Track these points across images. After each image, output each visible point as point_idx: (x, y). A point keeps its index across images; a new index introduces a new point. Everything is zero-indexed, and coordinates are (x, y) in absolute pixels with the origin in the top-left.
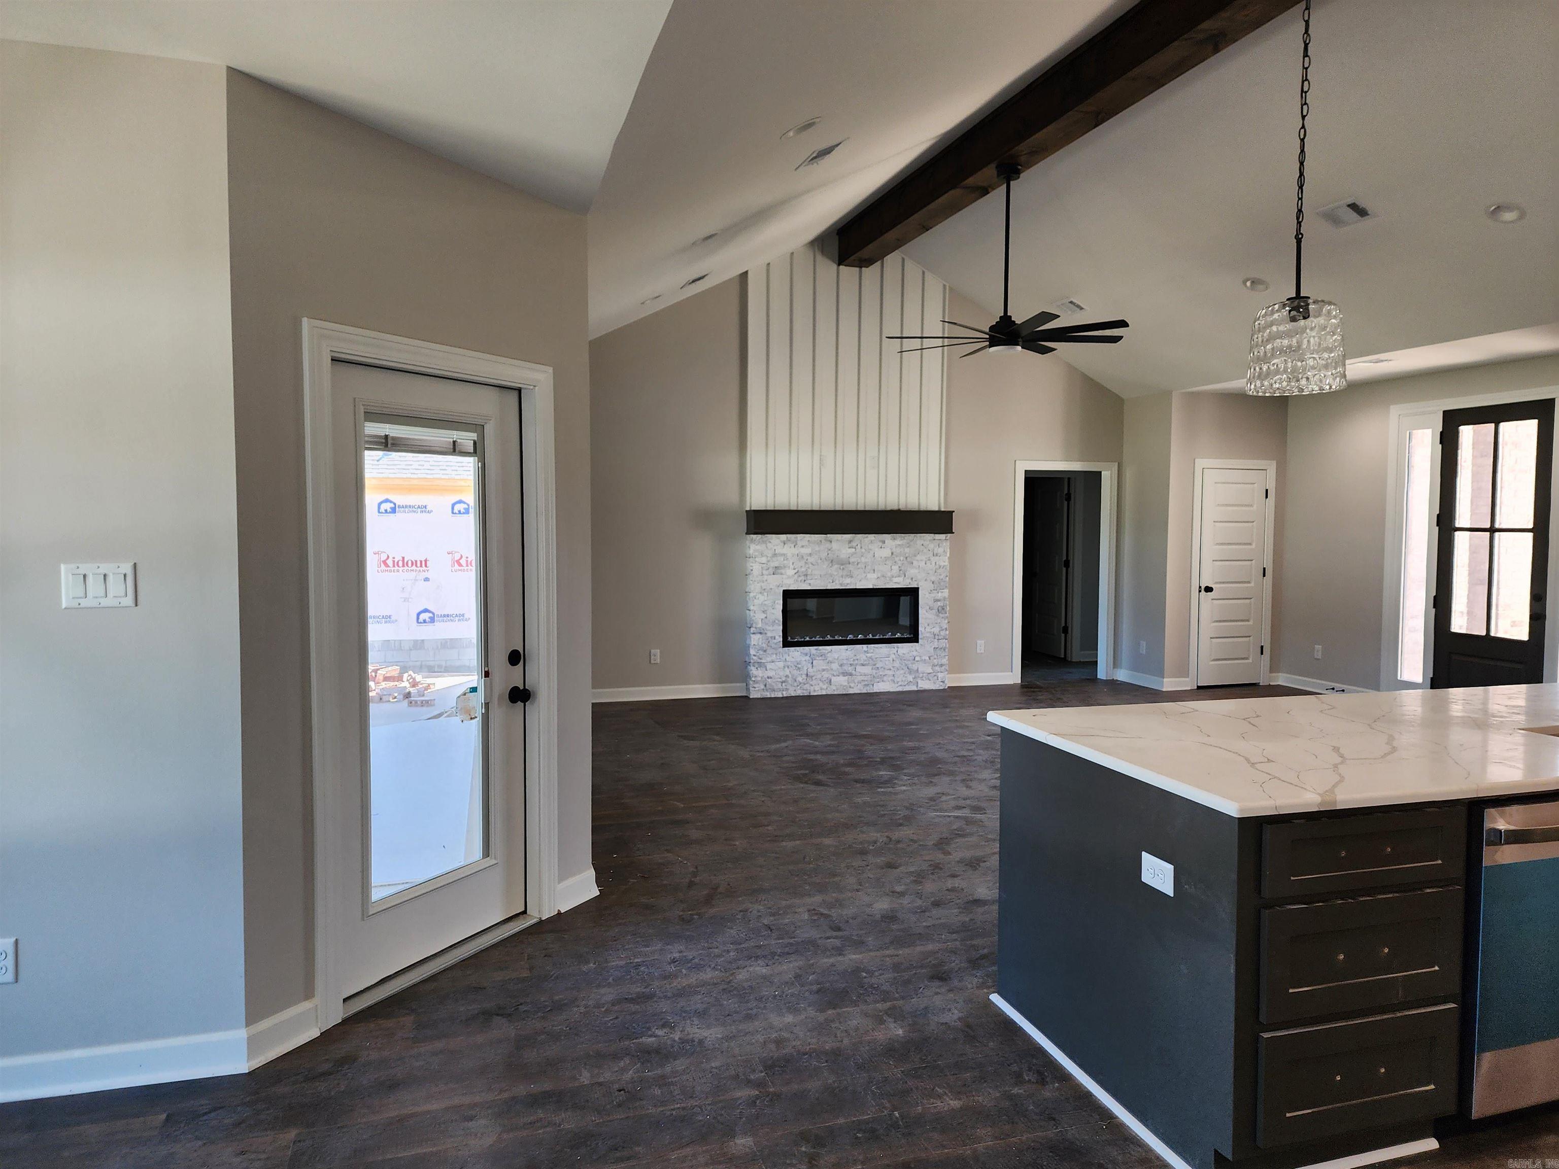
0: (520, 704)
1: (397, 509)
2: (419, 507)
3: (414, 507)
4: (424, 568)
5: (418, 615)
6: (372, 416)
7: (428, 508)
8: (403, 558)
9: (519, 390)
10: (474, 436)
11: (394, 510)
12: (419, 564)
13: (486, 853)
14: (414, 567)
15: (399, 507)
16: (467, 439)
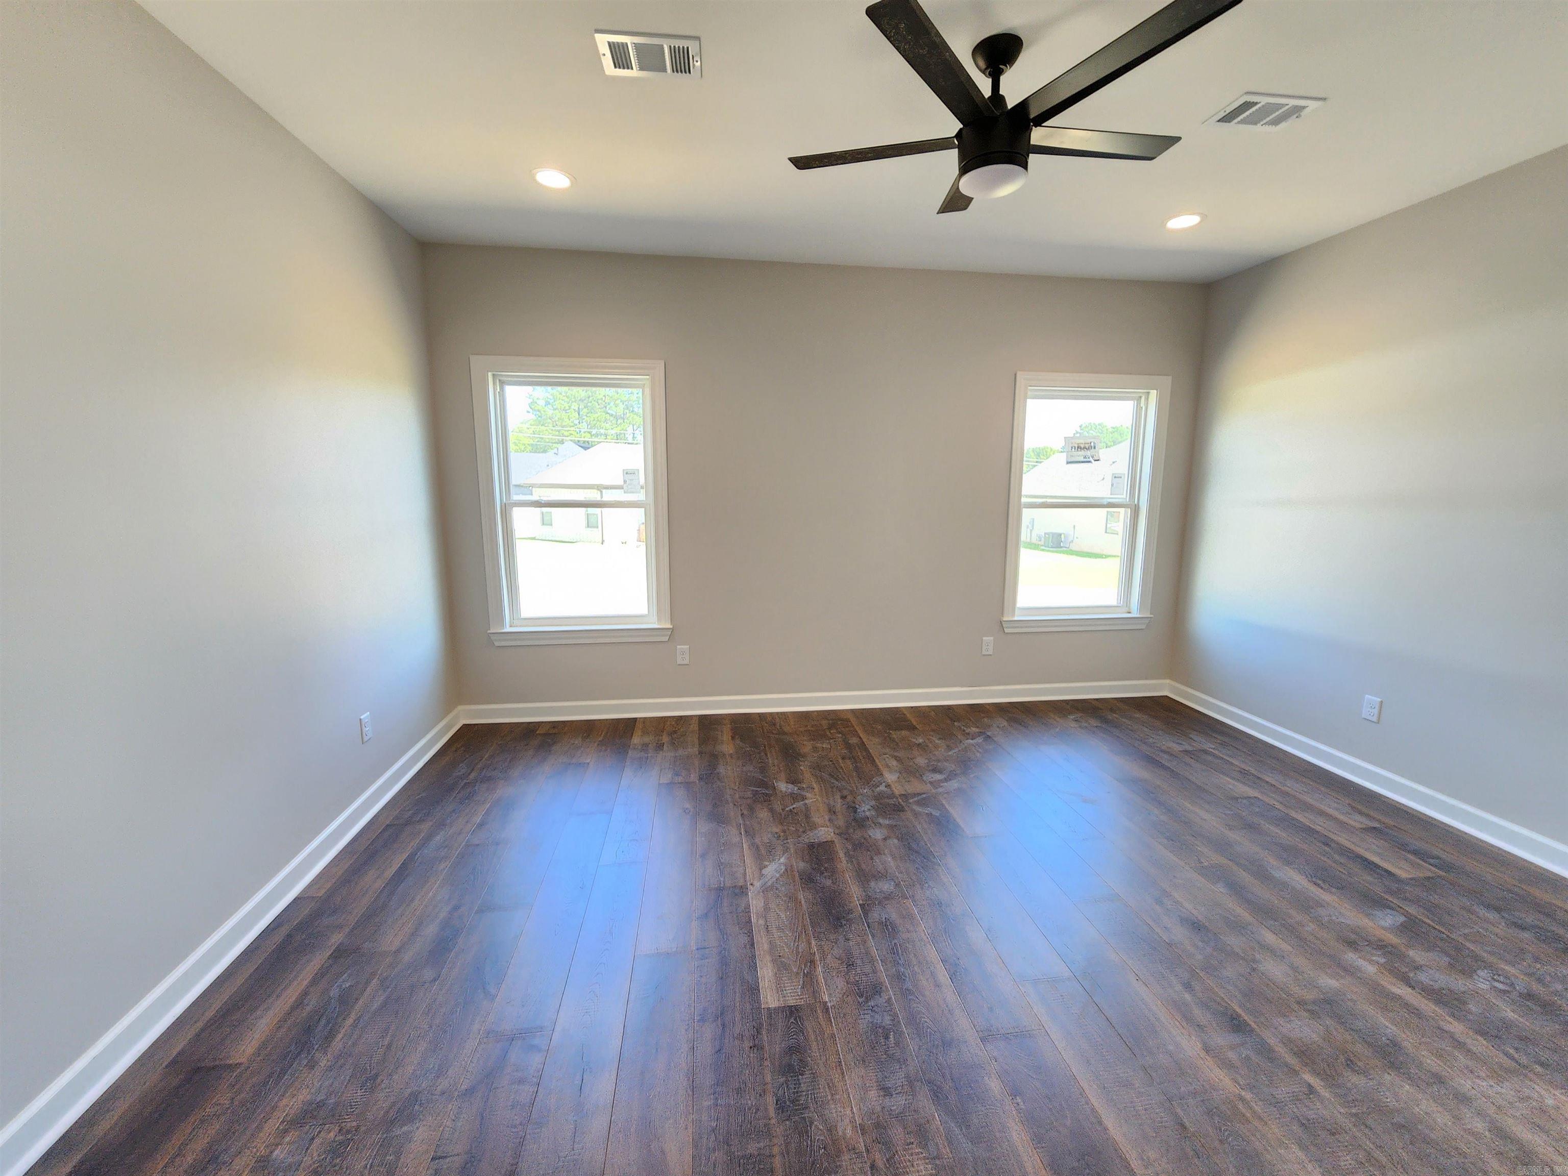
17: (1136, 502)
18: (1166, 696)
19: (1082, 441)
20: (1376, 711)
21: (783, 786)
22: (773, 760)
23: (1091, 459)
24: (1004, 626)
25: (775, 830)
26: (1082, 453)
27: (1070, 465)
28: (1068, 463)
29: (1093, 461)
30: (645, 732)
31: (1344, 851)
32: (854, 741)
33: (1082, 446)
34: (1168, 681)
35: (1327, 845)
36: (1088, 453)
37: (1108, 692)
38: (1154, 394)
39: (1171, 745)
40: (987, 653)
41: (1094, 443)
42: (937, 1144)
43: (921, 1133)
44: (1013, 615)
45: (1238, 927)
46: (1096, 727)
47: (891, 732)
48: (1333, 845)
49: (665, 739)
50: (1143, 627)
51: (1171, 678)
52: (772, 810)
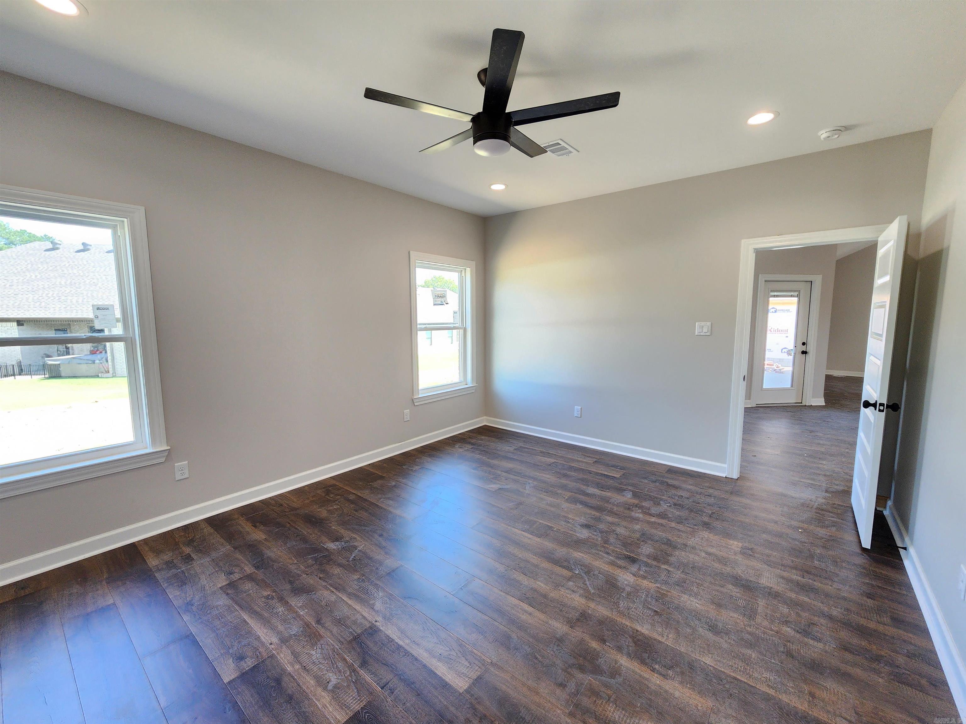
0: (805, 355)
1: (777, 311)
2: (786, 310)
3: (784, 310)
4: (786, 332)
5: (782, 350)
6: (772, 291)
7: (790, 311)
8: (778, 329)
9: (812, 281)
10: (797, 293)
11: (776, 312)
12: (784, 331)
13: (792, 386)
14: (782, 332)
15: (778, 310)
16: (796, 294)
17: (465, 326)
18: (485, 425)
19: (440, 293)
20: (580, 412)
21: (332, 546)
22: (305, 530)
23: (444, 303)
24: (415, 401)
25: (356, 577)
26: (440, 299)
27: (436, 306)
28: (434, 305)
29: (445, 304)
30: (157, 552)
31: (597, 474)
32: (352, 497)
33: (440, 295)
34: (485, 417)
35: (591, 473)
36: (443, 300)
37: (463, 429)
38: (468, 270)
39: (508, 448)
40: (407, 420)
41: (445, 294)
42: (604, 692)
43: (594, 693)
44: (419, 394)
45: (598, 519)
46: (472, 448)
47: (371, 484)
48: (592, 473)
49: (187, 550)
50: (473, 391)
51: (486, 416)
52: (340, 565)
